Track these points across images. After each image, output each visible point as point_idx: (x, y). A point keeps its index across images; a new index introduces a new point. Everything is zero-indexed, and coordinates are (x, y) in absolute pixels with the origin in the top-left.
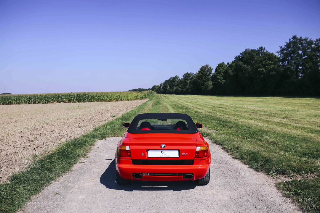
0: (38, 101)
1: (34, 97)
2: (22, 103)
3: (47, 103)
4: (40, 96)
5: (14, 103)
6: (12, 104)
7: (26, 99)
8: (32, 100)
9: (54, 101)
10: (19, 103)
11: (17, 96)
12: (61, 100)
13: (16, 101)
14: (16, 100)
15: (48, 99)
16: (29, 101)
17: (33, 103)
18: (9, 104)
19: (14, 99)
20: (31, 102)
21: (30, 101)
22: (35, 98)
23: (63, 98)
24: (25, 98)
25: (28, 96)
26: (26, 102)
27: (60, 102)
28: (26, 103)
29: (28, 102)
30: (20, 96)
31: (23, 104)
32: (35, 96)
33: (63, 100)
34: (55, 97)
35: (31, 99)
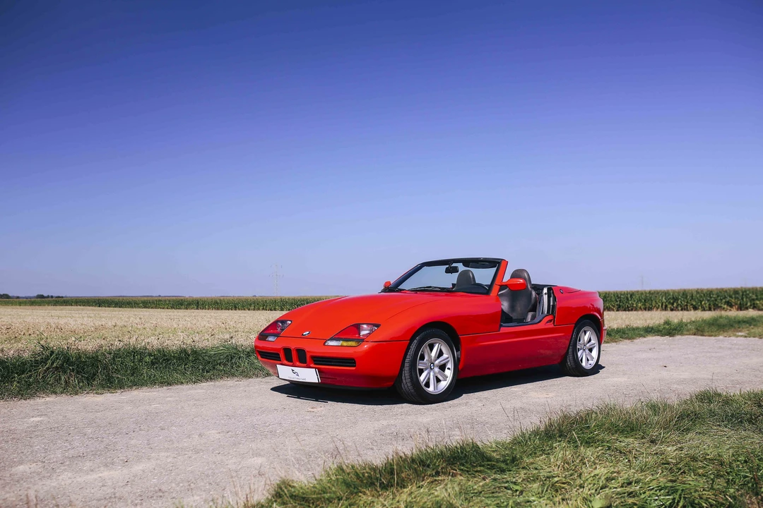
0: (692, 304)
1: (683, 294)
2: (657, 308)
3: (714, 310)
4: (697, 292)
5: (640, 308)
6: (636, 310)
7: (665, 299)
8: (679, 302)
9: (731, 306)
10: (650, 309)
11: (646, 293)
12: (749, 304)
13: (645, 305)
14: (645, 301)
15: (716, 300)
16: (673, 304)
17: (682, 310)
18: (629, 310)
19: (640, 300)
20: (677, 307)
21: (675, 304)
22: (686, 298)
23: (753, 300)
24: (662, 297)
25: (670, 295)
26: (666, 306)
27: (747, 309)
28: (666, 309)
29: (669, 306)
30: (652, 294)
31: (659, 310)
32: (685, 294)
33: (754, 304)
34: (733, 296)
35: (675, 299)
